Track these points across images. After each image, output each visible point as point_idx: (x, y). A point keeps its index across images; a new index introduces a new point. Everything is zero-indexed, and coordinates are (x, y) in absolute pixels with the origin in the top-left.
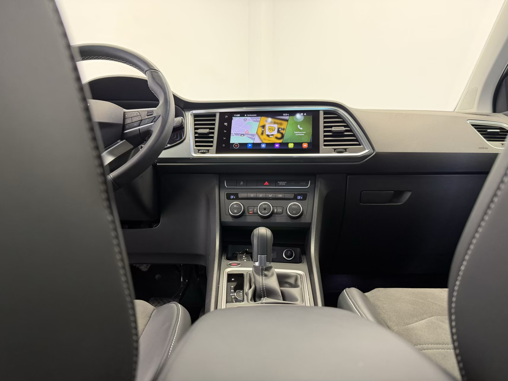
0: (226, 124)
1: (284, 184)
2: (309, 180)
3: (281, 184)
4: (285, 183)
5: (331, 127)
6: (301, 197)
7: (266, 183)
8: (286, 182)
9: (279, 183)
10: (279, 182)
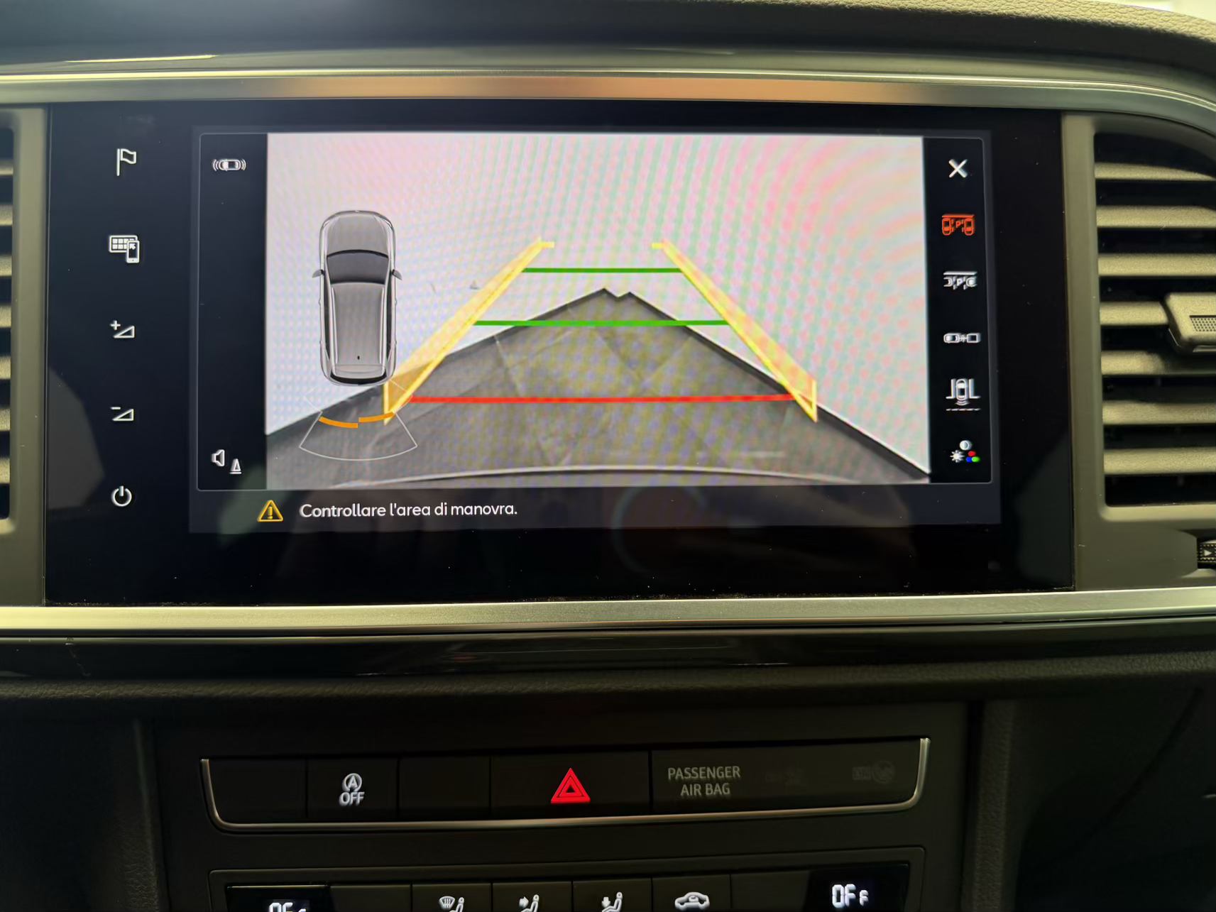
0: (122, 244)
1: (724, 791)
2: (917, 738)
3: (696, 790)
4: (733, 783)
5: (1155, 290)
6: (856, 892)
7: (571, 789)
8: (736, 771)
9: (680, 783)
10: (679, 774)
